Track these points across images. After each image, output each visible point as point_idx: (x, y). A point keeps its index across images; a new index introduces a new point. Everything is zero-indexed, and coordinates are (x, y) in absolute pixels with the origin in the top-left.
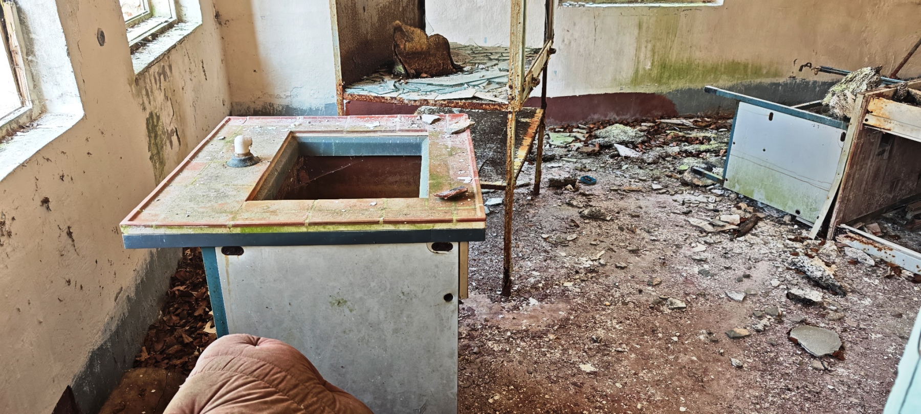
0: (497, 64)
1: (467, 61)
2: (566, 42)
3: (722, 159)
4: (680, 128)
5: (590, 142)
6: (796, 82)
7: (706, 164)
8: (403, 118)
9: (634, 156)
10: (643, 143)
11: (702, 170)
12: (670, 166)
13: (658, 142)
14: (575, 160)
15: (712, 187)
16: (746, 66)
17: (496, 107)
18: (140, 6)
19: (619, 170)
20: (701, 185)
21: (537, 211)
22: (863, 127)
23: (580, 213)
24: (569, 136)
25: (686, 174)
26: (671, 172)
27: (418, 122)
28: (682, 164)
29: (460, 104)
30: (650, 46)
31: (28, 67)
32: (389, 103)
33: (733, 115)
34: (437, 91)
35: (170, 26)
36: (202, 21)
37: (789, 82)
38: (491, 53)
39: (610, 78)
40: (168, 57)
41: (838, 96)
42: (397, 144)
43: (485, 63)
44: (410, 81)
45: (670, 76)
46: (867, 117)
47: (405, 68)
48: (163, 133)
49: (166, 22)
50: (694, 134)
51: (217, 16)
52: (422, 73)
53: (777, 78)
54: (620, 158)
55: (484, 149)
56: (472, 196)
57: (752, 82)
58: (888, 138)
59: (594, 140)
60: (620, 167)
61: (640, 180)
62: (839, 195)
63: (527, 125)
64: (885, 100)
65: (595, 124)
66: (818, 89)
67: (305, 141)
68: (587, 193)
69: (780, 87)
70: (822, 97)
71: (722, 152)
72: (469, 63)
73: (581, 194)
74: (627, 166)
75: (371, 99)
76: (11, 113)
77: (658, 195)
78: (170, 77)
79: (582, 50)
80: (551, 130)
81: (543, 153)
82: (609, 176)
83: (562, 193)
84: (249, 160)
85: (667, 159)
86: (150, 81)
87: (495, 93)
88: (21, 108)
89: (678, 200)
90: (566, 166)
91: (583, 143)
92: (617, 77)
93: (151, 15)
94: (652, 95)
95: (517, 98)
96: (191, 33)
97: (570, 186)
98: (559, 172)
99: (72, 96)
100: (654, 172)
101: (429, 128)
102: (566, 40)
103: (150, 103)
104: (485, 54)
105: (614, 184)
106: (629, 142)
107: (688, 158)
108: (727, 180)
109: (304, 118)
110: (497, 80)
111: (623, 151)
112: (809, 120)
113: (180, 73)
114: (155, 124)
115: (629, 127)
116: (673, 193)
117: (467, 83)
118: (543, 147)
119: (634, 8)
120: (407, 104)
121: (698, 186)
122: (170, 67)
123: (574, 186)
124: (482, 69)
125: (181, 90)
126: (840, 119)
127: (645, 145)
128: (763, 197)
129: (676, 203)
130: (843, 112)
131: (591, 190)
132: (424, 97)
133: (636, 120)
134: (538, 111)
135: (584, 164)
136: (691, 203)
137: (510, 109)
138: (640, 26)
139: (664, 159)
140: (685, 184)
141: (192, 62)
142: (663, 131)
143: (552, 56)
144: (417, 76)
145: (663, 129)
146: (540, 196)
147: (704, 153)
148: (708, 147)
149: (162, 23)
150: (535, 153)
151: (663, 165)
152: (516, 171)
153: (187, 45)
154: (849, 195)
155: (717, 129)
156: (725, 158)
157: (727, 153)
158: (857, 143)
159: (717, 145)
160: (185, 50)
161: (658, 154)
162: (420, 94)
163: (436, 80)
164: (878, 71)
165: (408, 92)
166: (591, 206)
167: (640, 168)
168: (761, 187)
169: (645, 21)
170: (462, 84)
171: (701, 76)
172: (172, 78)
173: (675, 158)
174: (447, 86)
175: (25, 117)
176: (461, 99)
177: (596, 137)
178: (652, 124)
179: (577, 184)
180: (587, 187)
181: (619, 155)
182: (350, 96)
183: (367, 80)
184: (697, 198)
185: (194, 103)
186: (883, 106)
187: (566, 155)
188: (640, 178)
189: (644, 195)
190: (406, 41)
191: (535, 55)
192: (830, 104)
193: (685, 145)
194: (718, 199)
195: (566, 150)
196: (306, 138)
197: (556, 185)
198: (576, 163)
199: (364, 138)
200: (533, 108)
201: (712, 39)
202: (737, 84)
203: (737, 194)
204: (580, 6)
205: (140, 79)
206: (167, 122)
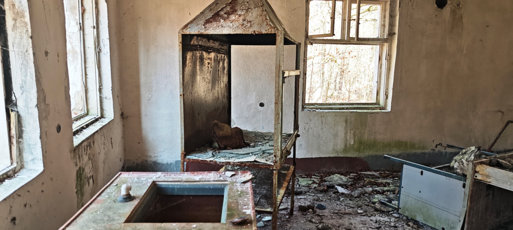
0: (268, 142)
1: (252, 140)
2: (307, 129)
3: (397, 196)
4: (372, 177)
5: (322, 184)
6: (435, 152)
7: (388, 199)
8: (215, 174)
9: (347, 193)
10: (351, 185)
11: (386, 202)
12: (367, 199)
13: (360, 185)
14: (313, 194)
15: (392, 212)
16: (406, 143)
17: (267, 166)
18: (82, 110)
19: (339, 201)
20: (386, 211)
21: (292, 225)
22: (475, 181)
23: (317, 227)
24: (310, 180)
25: (376, 204)
26: (368, 202)
27: (223, 176)
28: (374, 198)
29: (247, 164)
30: (352, 132)
31: (18, 145)
32: (209, 163)
33: (401, 170)
34: (235, 157)
35: (97, 120)
36: (114, 117)
37: (431, 152)
38: (265, 136)
39: (331, 149)
40: (93, 137)
41: (459, 163)
42: (211, 188)
43: (262, 142)
44: (221, 151)
45: (364, 149)
46: (476, 174)
47: (218, 144)
48: (85, 178)
49: (95, 118)
50: (380, 181)
51: (122, 114)
52: (228, 147)
53: (424, 150)
54: (338, 194)
55: (261, 189)
56: (251, 222)
57: (411, 152)
58: (490, 187)
59: (324, 183)
60: (339, 199)
61: (351, 207)
62: (466, 220)
63: (285, 175)
64: (485, 165)
65: (324, 173)
66: (448, 156)
67: (161, 186)
68: (321, 214)
69: (427, 155)
70: (450, 162)
71: (397, 192)
72: (253, 141)
73: (317, 215)
74: (343, 199)
75: (199, 161)
76: (4, 169)
77: (361, 217)
78: (93, 147)
79: (315, 133)
80: (299, 176)
81: (295, 190)
82: (333, 204)
83: (306, 214)
84: (129, 198)
85: (365, 195)
86: (81, 151)
87: (266, 159)
88: (10, 166)
89: (373, 220)
90: (309, 198)
91: (317, 184)
92: (335, 148)
93: (87, 114)
94: (355, 159)
95: (278, 162)
96: (107, 124)
97: (311, 210)
98: (305, 201)
99: (38, 160)
100: (359, 202)
101: (229, 179)
102: (306, 128)
103: (80, 162)
104: (262, 137)
105: (336, 209)
106: (343, 185)
107: (378, 195)
108: (400, 209)
109: (162, 173)
110: (268, 151)
111: (340, 190)
112: (444, 175)
113: (98, 145)
114: (81, 173)
115: (343, 176)
116: (370, 215)
117: (252, 153)
118: (295, 186)
119: (343, 112)
120: (219, 164)
121: (384, 211)
122: (94, 142)
123: (313, 210)
124: (260, 145)
125: (98, 154)
126: (461, 176)
127: (353, 187)
128: (422, 219)
129: (372, 222)
130: (462, 171)
131: (323, 213)
132: (228, 161)
133: (347, 172)
134: (291, 167)
135: (318, 197)
136: (380, 222)
137: (275, 168)
138: (346, 122)
139: (364, 195)
140: (376, 210)
141: (106, 139)
142: (363, 178)
143: (298, 138)
144: (225, 148)
145: (363, 177)
146: (294, 216)
147: (386, 192)
148: (388, 188)
149: (92, 119)
150: (291, 190)
151: (363, 198)
152: (278, 203)
153: (104, 130)
154: (472, 220)
155: (393, 178)
156: (398, 195)
157: (399, 192)
158: (473, 190)
159: (393, 188)
160: (102, 133)
161: (360, 192)
162: (225, 158)
163: (235, 151)
164: (479, 149)
165: (220, 157)
166: (323, 222)
167: (350, 200)
168: (420, 213)
169: (349, 119)
170: (249, 154)
171: (381, 148)
172: (94, 148)
173: (370, 195)
174: (241, 154)
175: (11, 171)
176: (248, 162)
177: (325, 181)
178: (356, 174)
179: (315, 209)
180: (321, 211)
181: (338, 192)
182: (188, 160)
183: (198, 150)
184: (384, 219)
185: (104, 161)
186: (484, 169)
187: (308, 191)
188: (351, 206)
189: (353, 216)
190: (220, 131)
191: (289, 137)
192: (455, 167)
193: (375, 187)
194: (396, 220)
195: (309, 188)
196: (162, 185)
197: (303, 209)
198: (314, 196)
199: (193, 185)
200: (289, 165)
201: (386, 129)
202: (402, 153)
203: (407, 217)
204: (313, 111)
205: (76, 149)
206: (88, 171)
